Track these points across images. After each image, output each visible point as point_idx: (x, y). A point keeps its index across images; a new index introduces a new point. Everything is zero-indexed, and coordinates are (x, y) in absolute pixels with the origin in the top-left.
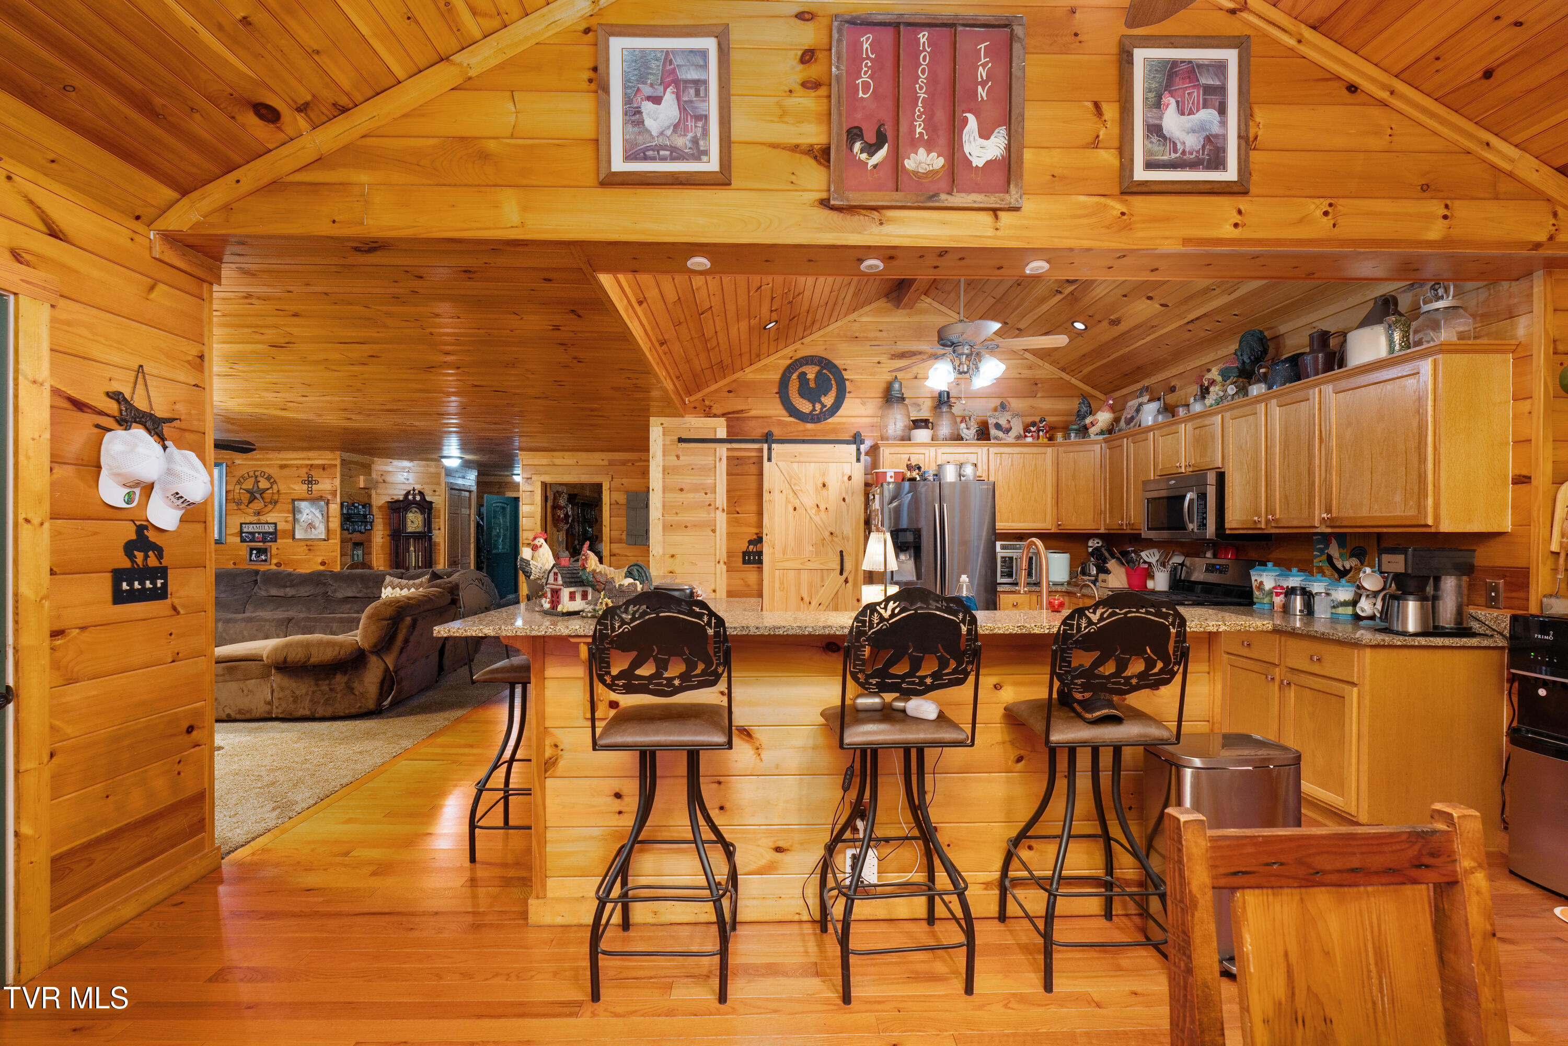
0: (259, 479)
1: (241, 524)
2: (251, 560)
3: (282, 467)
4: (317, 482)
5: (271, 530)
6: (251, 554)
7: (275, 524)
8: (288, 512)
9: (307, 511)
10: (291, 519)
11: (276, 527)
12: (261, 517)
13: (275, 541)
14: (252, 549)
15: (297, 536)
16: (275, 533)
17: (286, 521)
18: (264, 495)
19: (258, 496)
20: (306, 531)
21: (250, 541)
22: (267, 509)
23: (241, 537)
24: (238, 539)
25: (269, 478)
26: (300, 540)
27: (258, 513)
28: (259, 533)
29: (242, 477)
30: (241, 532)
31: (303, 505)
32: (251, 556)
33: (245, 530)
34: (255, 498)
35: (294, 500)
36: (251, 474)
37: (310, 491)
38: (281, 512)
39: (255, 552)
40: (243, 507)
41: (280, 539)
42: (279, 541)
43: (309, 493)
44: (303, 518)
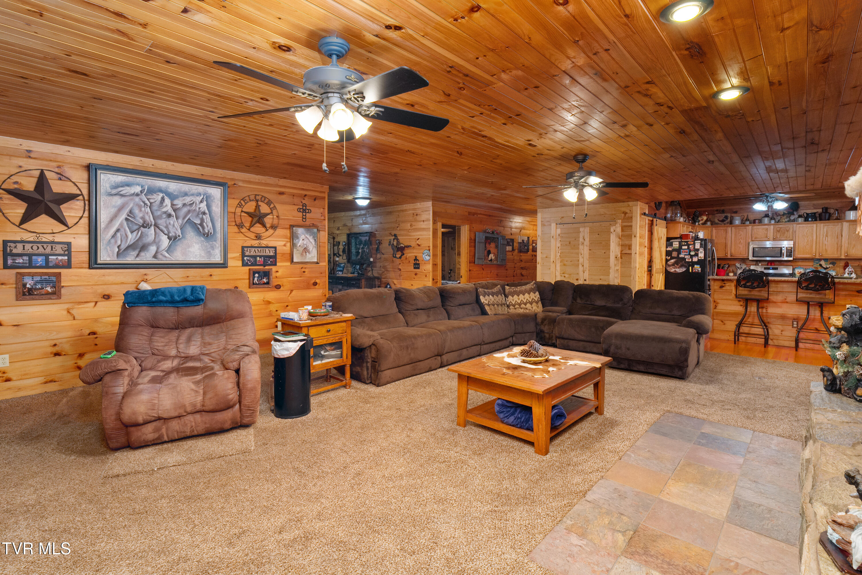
0: (260, 203)
1: (243, 247)
2: (254, 284)
3: (280, 193)
4: (310, 211)
5: (272, 254)
7: (275, 248)
8: (287, 237)
9: (303, 237)
10: (289, 243)
11: (275, 251)
12: (262, 241)
13: (275, 265)
14: (254, 273)
15: (295, 260)
16: (274, 257)
17: (285, 246)
18: (265, 220)
20: (302, 254)
21: (252, 265)
23: (243, 260)
24: (240, 263)
25: (269, 203)
26: (297, 262)
27: (259, 237)
28: (260, 257)
29: (244, 199)
31: (300, 231)
32: (253, 280)
33: (247, 253)
34: (256, 222)
35: (291, 226)
36: (252, 197)
37: (304, 218)
38: (281, 236)
39: (257, 275)
40: (244, 230)
41: (280, 262)
42: (278, 264)
43: (304, 220)
44: (300, 242)
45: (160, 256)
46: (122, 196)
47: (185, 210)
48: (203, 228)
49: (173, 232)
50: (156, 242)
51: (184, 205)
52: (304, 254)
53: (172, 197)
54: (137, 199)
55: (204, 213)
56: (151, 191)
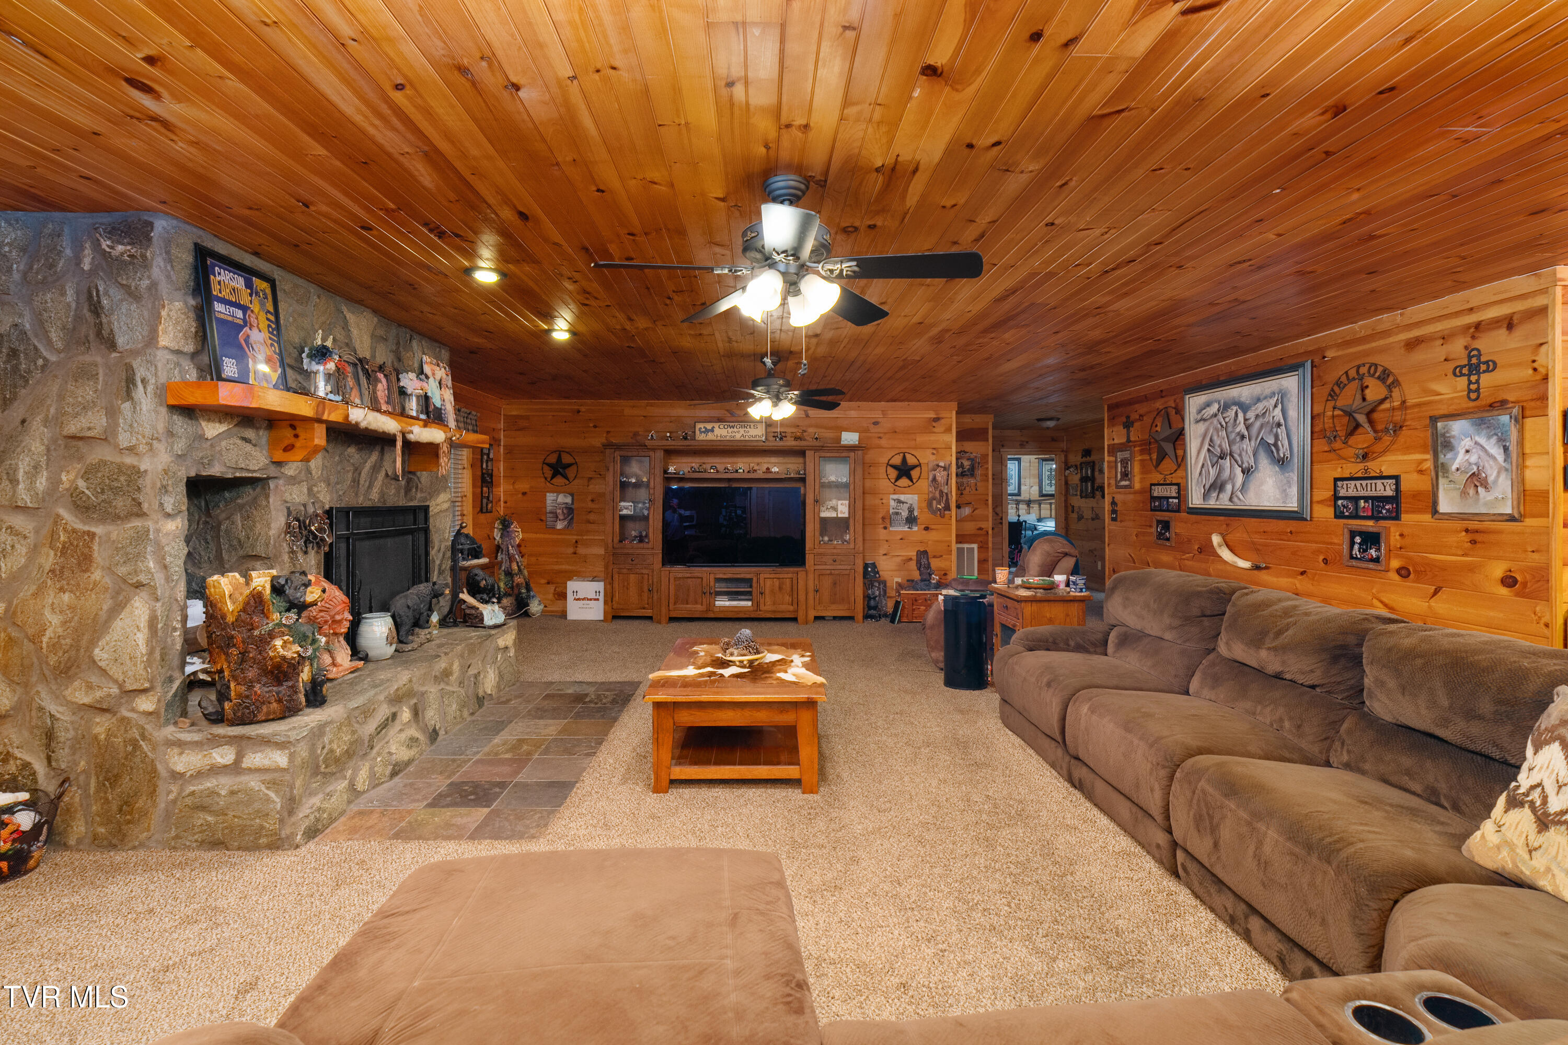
0: (1369, 381)
1: (1336, 480)
2: (1351, 557)
3: (1412, 345)
4: (1492, 367)
5: (1389, 492)
6: (1352, 543)
7: (1397, 478)
8: (1424, 449)
9: (1467, 443)
10: (1429, 465)
11: (1398, 484)
12: (1370, 464)
13: (1397, 518)
14: (1353, 534)
15: (1443, 507)
16: (1395, 499)
17: (1421, 472)
18: (1375, 416)
19: (1361, 418)
20: (1464, 493)
21: (1351, 516)
22: (1378, 447)
23: (1335, 506)
24: (1332, 512)
25: (1385, 376)
26: (1450, 516)
27: (1365, 457)
28: (1366, 499)
29: (1338, 383)
30: (1336, 497)
31: (1458, 427)
32: (1350, 548)
33: (1342, 493)
34: (1358, 426)
35: (1434, 420)
36: (1352, 373)
37: (1474, 392)
38: (1407, 449)
39: (1357, 539)
40: (1338, 445)
41: (1407, 512)
42: (1404, 517)
43: (1473, 396)
44: (1458, 460)
45: (1235, 499)
46: (1205, 420)
47: (1258, 424)
48: (1278, 450)
49: (1249, 460)
50: (1232, 478)
51: (1257, 416)
52: (1472, 491)
53: (1245, 408)
54: (1215, 421)
55: (1279, 425)
56: (1226, 407)
